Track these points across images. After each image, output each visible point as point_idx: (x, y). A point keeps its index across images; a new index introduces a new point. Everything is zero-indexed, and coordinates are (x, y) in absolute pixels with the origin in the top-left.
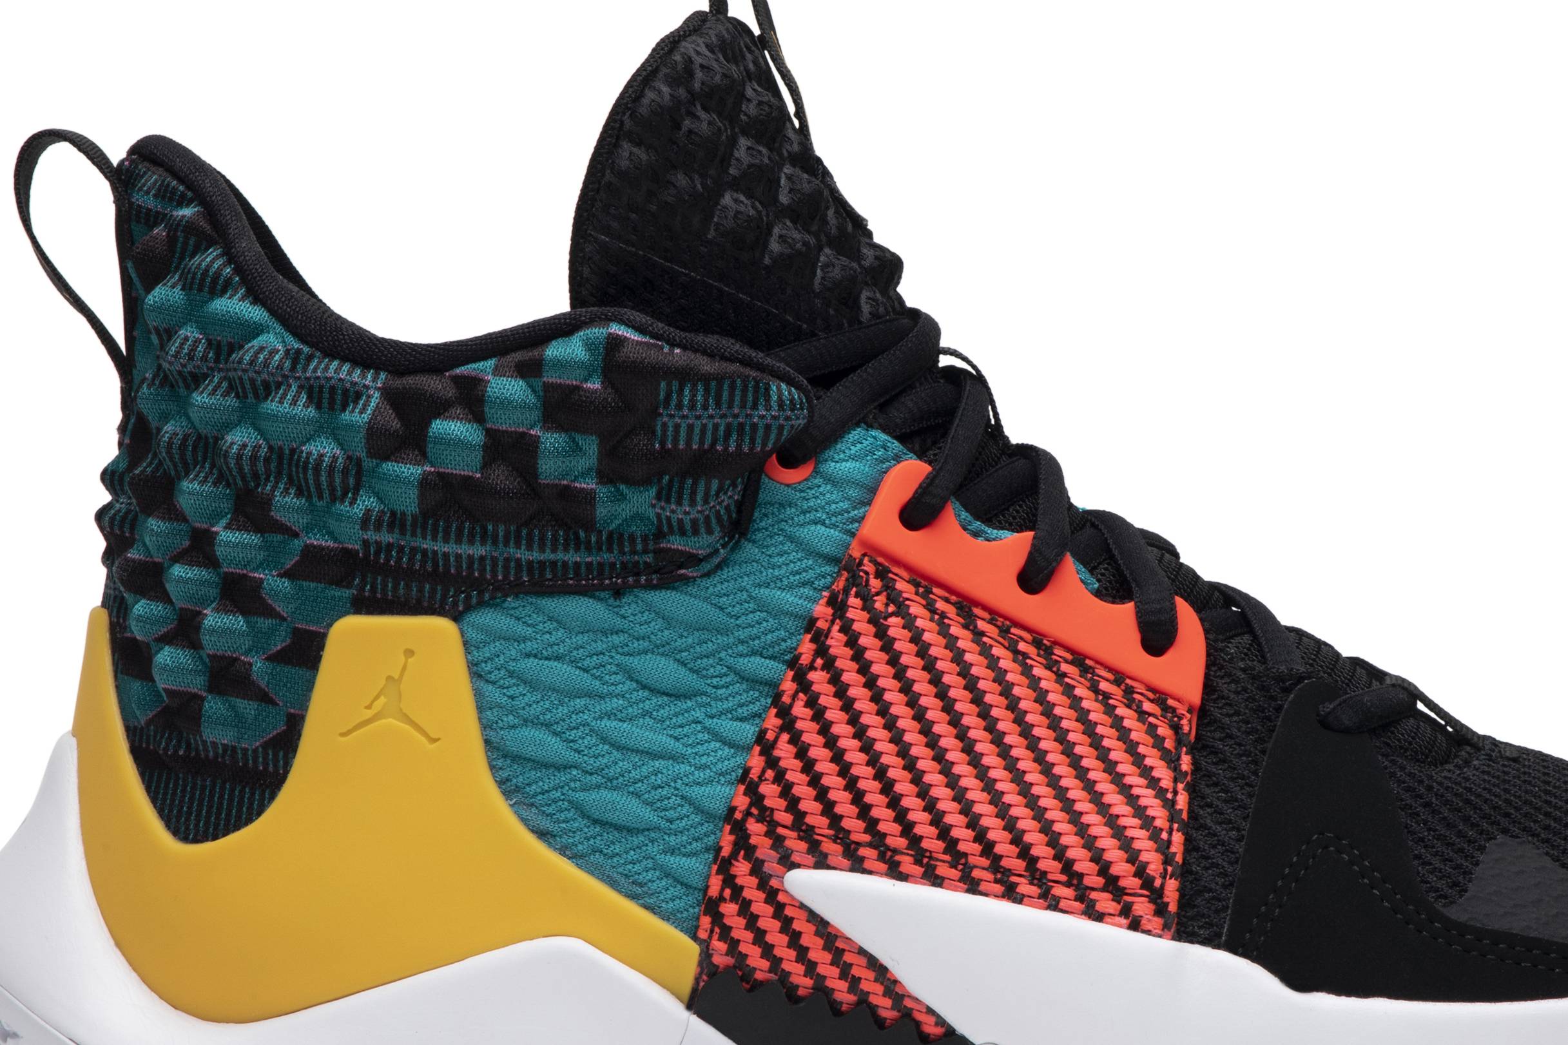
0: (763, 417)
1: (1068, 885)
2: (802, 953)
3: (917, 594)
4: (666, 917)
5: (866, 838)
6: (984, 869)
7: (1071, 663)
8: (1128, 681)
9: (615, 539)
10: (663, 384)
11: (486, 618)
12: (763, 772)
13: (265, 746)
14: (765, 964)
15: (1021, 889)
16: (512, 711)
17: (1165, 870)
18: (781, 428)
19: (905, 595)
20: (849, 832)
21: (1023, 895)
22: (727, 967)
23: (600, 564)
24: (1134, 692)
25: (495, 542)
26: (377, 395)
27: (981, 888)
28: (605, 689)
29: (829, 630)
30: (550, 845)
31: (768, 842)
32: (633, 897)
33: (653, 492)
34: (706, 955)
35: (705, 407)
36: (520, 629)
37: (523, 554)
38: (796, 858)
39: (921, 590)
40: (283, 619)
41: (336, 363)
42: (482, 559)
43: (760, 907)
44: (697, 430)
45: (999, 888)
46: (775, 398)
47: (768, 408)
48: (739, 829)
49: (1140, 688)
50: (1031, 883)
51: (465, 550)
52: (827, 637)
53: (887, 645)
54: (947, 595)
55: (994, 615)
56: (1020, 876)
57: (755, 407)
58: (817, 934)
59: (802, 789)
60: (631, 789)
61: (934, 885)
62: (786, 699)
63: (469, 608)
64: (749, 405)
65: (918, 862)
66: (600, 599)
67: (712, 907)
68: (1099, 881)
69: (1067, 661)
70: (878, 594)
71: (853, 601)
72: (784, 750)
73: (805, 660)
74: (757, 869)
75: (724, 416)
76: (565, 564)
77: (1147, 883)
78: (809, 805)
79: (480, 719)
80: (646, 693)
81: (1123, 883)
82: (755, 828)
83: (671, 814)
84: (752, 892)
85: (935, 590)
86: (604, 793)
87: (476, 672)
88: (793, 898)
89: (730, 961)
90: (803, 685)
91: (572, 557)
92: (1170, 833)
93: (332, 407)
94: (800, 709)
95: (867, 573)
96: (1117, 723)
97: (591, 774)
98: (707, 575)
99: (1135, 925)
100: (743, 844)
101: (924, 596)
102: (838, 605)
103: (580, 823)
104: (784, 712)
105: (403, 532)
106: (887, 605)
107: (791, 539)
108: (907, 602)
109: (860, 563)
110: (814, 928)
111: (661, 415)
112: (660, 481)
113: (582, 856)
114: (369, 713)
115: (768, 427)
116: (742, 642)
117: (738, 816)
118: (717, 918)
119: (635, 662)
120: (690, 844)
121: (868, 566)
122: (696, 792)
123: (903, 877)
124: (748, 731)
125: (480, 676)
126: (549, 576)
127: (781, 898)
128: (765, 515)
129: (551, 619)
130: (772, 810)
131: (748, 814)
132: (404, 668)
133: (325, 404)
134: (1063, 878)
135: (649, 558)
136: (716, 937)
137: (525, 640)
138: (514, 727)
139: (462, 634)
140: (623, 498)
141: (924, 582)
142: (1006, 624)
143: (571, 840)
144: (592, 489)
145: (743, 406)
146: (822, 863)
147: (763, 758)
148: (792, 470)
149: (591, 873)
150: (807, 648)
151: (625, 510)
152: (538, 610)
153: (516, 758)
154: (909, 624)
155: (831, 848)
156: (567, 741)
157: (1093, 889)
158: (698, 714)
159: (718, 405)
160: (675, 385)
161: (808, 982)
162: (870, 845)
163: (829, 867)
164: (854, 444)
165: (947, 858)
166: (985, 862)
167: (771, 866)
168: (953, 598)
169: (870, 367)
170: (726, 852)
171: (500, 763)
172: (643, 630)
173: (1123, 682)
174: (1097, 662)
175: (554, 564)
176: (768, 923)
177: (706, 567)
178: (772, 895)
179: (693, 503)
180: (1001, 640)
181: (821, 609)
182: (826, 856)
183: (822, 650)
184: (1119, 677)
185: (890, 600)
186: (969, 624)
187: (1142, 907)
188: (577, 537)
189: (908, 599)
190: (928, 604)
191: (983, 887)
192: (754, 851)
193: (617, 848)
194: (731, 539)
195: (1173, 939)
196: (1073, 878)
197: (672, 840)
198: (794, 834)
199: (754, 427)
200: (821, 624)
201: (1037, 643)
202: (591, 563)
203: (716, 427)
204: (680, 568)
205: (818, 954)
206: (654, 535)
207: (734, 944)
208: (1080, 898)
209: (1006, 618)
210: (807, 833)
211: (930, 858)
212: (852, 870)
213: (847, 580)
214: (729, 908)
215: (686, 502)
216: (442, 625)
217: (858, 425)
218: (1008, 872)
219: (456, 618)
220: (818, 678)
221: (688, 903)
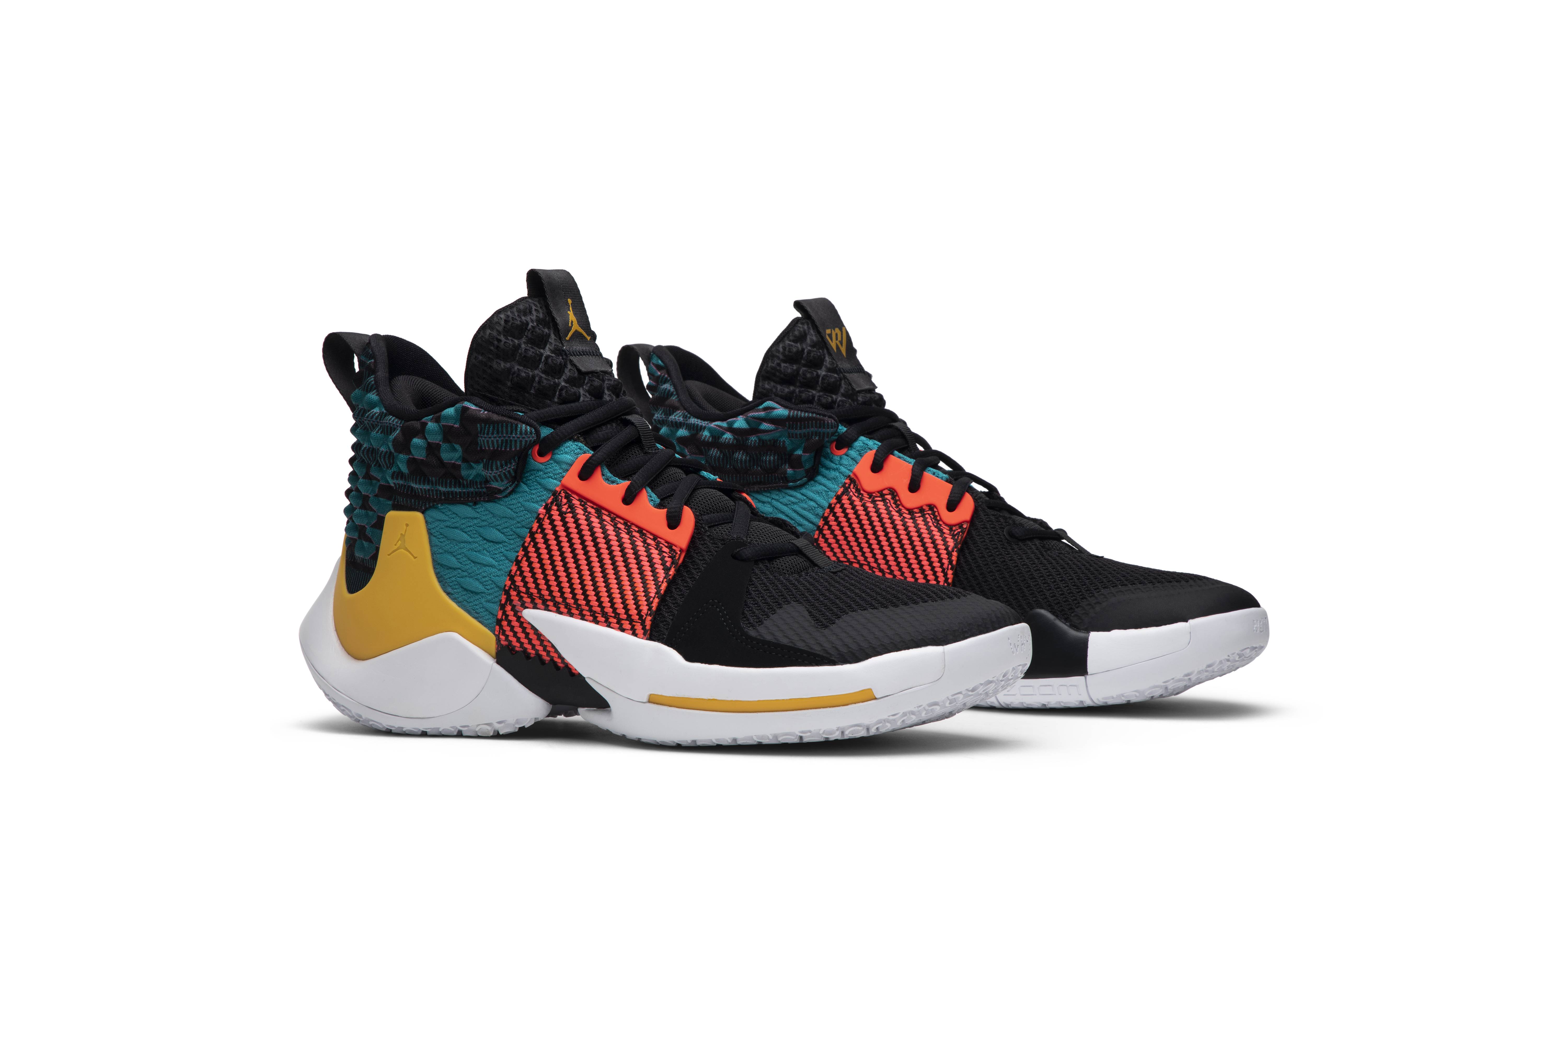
0: (514, 437)
1: (614, 617)
2: (530, 641)
3: (580, 505)
4: (485, 626)
5: (549, 598)
6: (587, 611)
7: (638, 532)
8: (659, 539)
9: (472, 483)
10: (478, 425)
11: (432, 513)
12: (516, 572)
13: (370, 558)
14: (518, 645)
15: (598, 619)
16: (441, 548)
17: (648, 612)
18: (521, 441)
19: (576, 505)
20: (544, 595)
21: (599, 621)
22: (506, 645)
23: (468, 492)
24: (659, 544)
25: (432, 484)
26: (399, 429)
27: (585, 618)
28: (471, 540)
29: (544, 518)
30: (449, 597)
31: (517, 598)
32: (476, 618)
33: (482, 465)
34: (498, 640)
35: (493, 434)
36: (443, 517)
37: (443, 489)
38: (526, 605)
39: (583, 503)
40: (375, 512)
41: (394, 418)
42: (429, 490)
43: (515, 623)
44: (490, 442)
45: (591, 618)
46: (519, 430)
47: (516, 434)
48: (507, 593)
49: (663, 541)
50: (602, 617)
51: (422, 487)
52: (543, 521)
53: (565, 524)
54: (592, 505)
55: (610, 513)
56: (599, 614)
57: (511, 433)
58: (535, 634)
59: (530, 580)
60: (476, 577)
61: (571, 616)
62: (526, 544)
63: (426, 509)
64: (509, 432)
65: (566, 607)
66: (470, 506)
67: (499, 622)
68: (625, 616)
69: (635, 531)
70: (565, 505)
71: (555, 508)
72: (524, 564)
73: (534, 529)
74: (513, 608)
75: (500, 437)
76: (456, 492)
77: (641, 617)
78: (532, 585)
79: (431, 550)
80: (485, 541)
81: (633, 617)
82: (513, 593)
83: (488, 587)
84: (512, 618)
85: (588, 504)
86: (467, 579)
87: (430, 534)
88: (526, 620)
89: (506, 643)
90: (533, 539)
91: (458, 490)
92: (654, 598)
93: (387, 434)
94: (531, 549)
95: (561, 496)
96: (649, 556)
97: (464, 571)
98: (506, 496)
99: (635, 634)
100: (509, 599)
101: (582, 506)
102: (548, 508)
103: (460, 590)
104: (525, 549)
105: (405, 480)
106: (567, 509)
107: (540, 484)
108: (576, 508)
109: (560, 493)
110: (533, 632)
111: (479, 436)
112: (483, 461)
113: (460, 602)
114: (396, 547)
115: (516, 441)
116: (518, 522)
117: (507, 588)
118: (501, 627)
119: (481, 530)
120: (494, 598)
121: (563, 494)
122: (496, 579)
123: (561, 613)
124: (513, 555)
125: (432, 534)
126: (451, 497)
127: (522, 620)
128: (532, 474)
129: (454, 513)
130: (519, 586)
131: (510, 588)
132: (406, 531)
133: (386, 433)
134: (613, 615)
135: (484, 490)
136: (501, 634)
137: (445, 521)
138: (441, 553)
139: (425, 518)
140: (471, 468)
141: (584, 500)
142: (614, 516)
143: (457, 596)
144: (460, 464)
145: (507, 433)
146: (535, 607)
147: (517, 567)
148: (542, 458)
149: (462, 608)
150: (535, 526)
151: (473, 473)
152: (450, 510)
153: (442, 565)
154: (574, 516)
155: (538, 601)
156: (457, 559)
157: (623, 619)
158: (503, 550)
159: (498, 433)
160: (483, 425)
161: (533, 652)
162: (551, 600)
163: (538, 609)
164: (566, 448)
165: (575, 606)
166: (587, 608)
167: (518, 608)
168: (595, 507)
169: (580, 419)
170: (503, 602)
171: (436, 567)
172: (484, 518)
173: (657, 539)
174: (647, 531)
175: (452, 492)
176: (518, 630)
177: (504, 494)
178: (519, 618)
179: (492, 470)
180: (611, 523)
181: (541, 510)
182: (536, 604)
183: (541, 526)
184: (655, 537)
185: (570, 507)
186: (599, 517)
187: (638, 627)
188: (460, 482)
189: (576, 507)
190: (584, 509)
191: (586, 618)
192: (512, 602)
193: (472, 600)
194: (513, 483)
195: (647, 639)
196: (617, 615)
197: (489, 597)
198: (526, 596)
199: (511, 441)
200: (541, 516)
201: (625, 524)
202: (465, 492)
203: (497, 441)
204: (496, 494)
205: (536, 642)
206: (484, 481)
207: (507, 636)
208: (618, 623)
209: (614, 514)
210: (530, 595)
211: (570, 606)
212: (545, 610)
213: (553, 499)
214: (505, 623)
215: (490, 469)
216: (418, 516)
217: (570, 440)
218: (595, 612)
219: (423, 513)
220: (539, 537)
221: (493, 621)
